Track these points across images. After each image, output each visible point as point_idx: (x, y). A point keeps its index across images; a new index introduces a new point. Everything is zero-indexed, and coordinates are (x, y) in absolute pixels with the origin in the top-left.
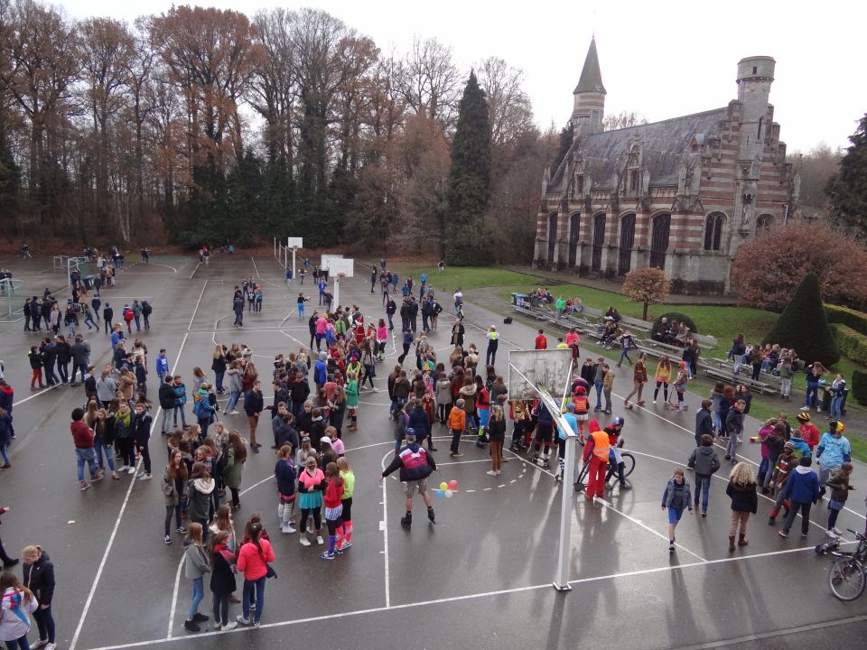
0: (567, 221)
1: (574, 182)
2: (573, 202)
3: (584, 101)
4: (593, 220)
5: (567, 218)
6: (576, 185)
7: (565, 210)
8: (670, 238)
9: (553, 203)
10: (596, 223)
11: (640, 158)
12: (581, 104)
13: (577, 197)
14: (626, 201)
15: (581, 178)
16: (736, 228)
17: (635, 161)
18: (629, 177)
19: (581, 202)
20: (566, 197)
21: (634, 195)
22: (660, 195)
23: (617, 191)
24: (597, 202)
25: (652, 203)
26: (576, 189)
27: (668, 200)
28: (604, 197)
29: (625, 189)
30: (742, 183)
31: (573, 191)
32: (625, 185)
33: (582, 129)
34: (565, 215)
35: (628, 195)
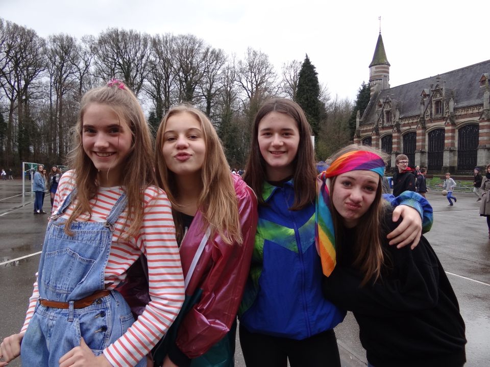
0: (379, 141)
1: (383, 116)
2: (383, 128)
3: (378, 70)
4: (402, 138)
5: (379, 139)
6: (385, 117)
7: (377, 134)
8: (480, 138)
9: (366, 131)
10: (404, 140)
11: (444, 93)
12: (376, 72)
13: (386, 124)
14: (431, 121)
15: (388, 113)
17: (438, 95)
18: (434, 106)
19: (392, 127)
20: (377, 126)
21: (439, 116)
22: (463, 113)
23: (424, 115)
24: (404, 125)
25: (456, 119)
26: (385, 120)
27: (473, 115)
28: (411, 121)
29: (431, 114)
31: (383, 121)
32: (431, 111)
33: (378, 87)
34: (377, 137)
35: (433, 117)
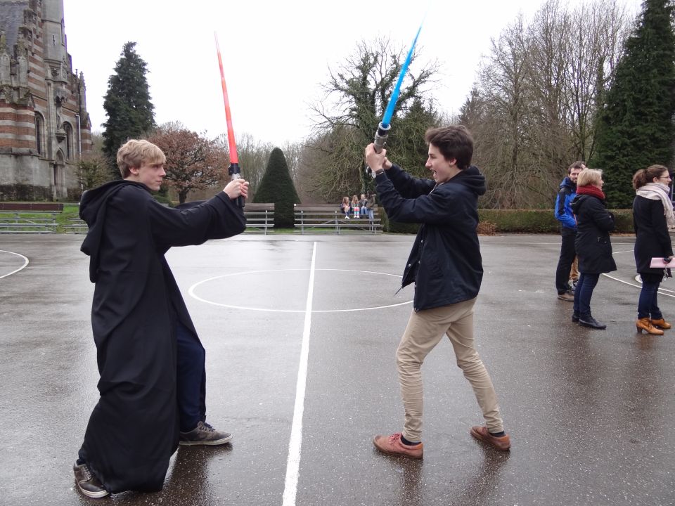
16: (53, 131)
30: (52, 85)
